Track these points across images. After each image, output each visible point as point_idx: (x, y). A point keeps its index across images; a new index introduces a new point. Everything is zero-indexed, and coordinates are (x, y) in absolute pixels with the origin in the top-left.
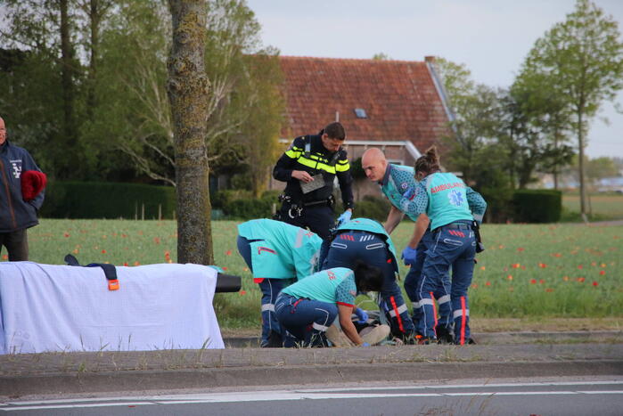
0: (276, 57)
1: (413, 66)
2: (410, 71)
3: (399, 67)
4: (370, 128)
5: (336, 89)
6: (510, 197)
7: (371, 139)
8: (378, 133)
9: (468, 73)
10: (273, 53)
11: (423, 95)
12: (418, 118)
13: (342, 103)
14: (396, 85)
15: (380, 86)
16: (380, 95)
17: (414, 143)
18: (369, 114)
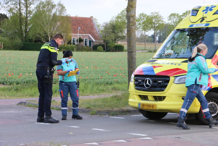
0: (70, 16)
1: (89, 18)
2: (88, 19)
3: (86, 19)
4: (82, 31)
5: (74, 23)
6: (114, 46)
7: (82, 34)
8: (83, 32)
9: (96, 20)
10: (69, 16)
11: (91, 25)
12: (91, 29)
13: (76, 26)
14: (86, 22)
15: (83, 22)
16: (83, 24)
17: (90, 34)
18: (81, 28)
